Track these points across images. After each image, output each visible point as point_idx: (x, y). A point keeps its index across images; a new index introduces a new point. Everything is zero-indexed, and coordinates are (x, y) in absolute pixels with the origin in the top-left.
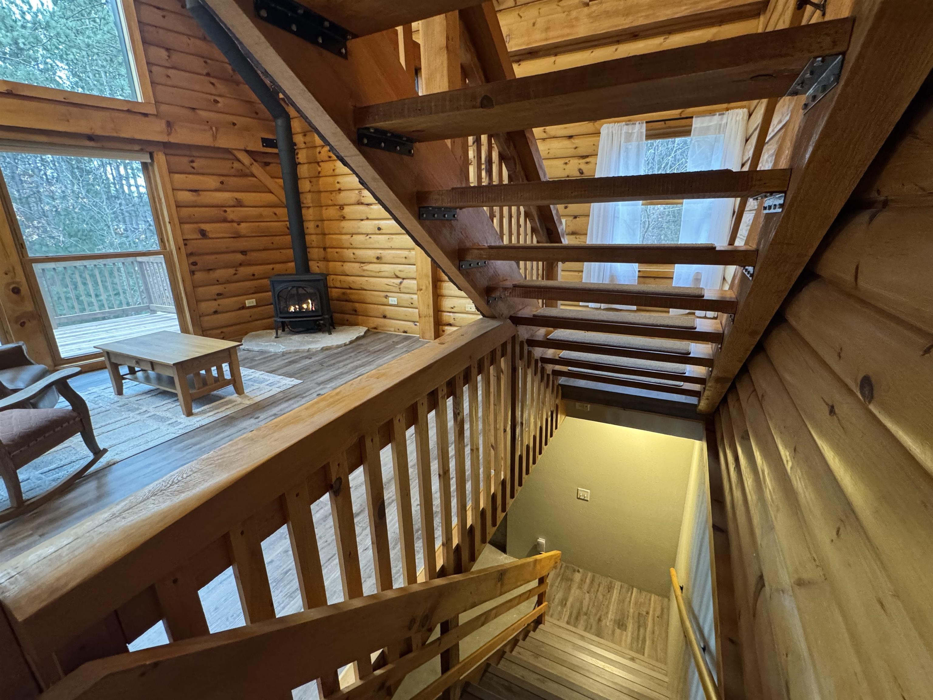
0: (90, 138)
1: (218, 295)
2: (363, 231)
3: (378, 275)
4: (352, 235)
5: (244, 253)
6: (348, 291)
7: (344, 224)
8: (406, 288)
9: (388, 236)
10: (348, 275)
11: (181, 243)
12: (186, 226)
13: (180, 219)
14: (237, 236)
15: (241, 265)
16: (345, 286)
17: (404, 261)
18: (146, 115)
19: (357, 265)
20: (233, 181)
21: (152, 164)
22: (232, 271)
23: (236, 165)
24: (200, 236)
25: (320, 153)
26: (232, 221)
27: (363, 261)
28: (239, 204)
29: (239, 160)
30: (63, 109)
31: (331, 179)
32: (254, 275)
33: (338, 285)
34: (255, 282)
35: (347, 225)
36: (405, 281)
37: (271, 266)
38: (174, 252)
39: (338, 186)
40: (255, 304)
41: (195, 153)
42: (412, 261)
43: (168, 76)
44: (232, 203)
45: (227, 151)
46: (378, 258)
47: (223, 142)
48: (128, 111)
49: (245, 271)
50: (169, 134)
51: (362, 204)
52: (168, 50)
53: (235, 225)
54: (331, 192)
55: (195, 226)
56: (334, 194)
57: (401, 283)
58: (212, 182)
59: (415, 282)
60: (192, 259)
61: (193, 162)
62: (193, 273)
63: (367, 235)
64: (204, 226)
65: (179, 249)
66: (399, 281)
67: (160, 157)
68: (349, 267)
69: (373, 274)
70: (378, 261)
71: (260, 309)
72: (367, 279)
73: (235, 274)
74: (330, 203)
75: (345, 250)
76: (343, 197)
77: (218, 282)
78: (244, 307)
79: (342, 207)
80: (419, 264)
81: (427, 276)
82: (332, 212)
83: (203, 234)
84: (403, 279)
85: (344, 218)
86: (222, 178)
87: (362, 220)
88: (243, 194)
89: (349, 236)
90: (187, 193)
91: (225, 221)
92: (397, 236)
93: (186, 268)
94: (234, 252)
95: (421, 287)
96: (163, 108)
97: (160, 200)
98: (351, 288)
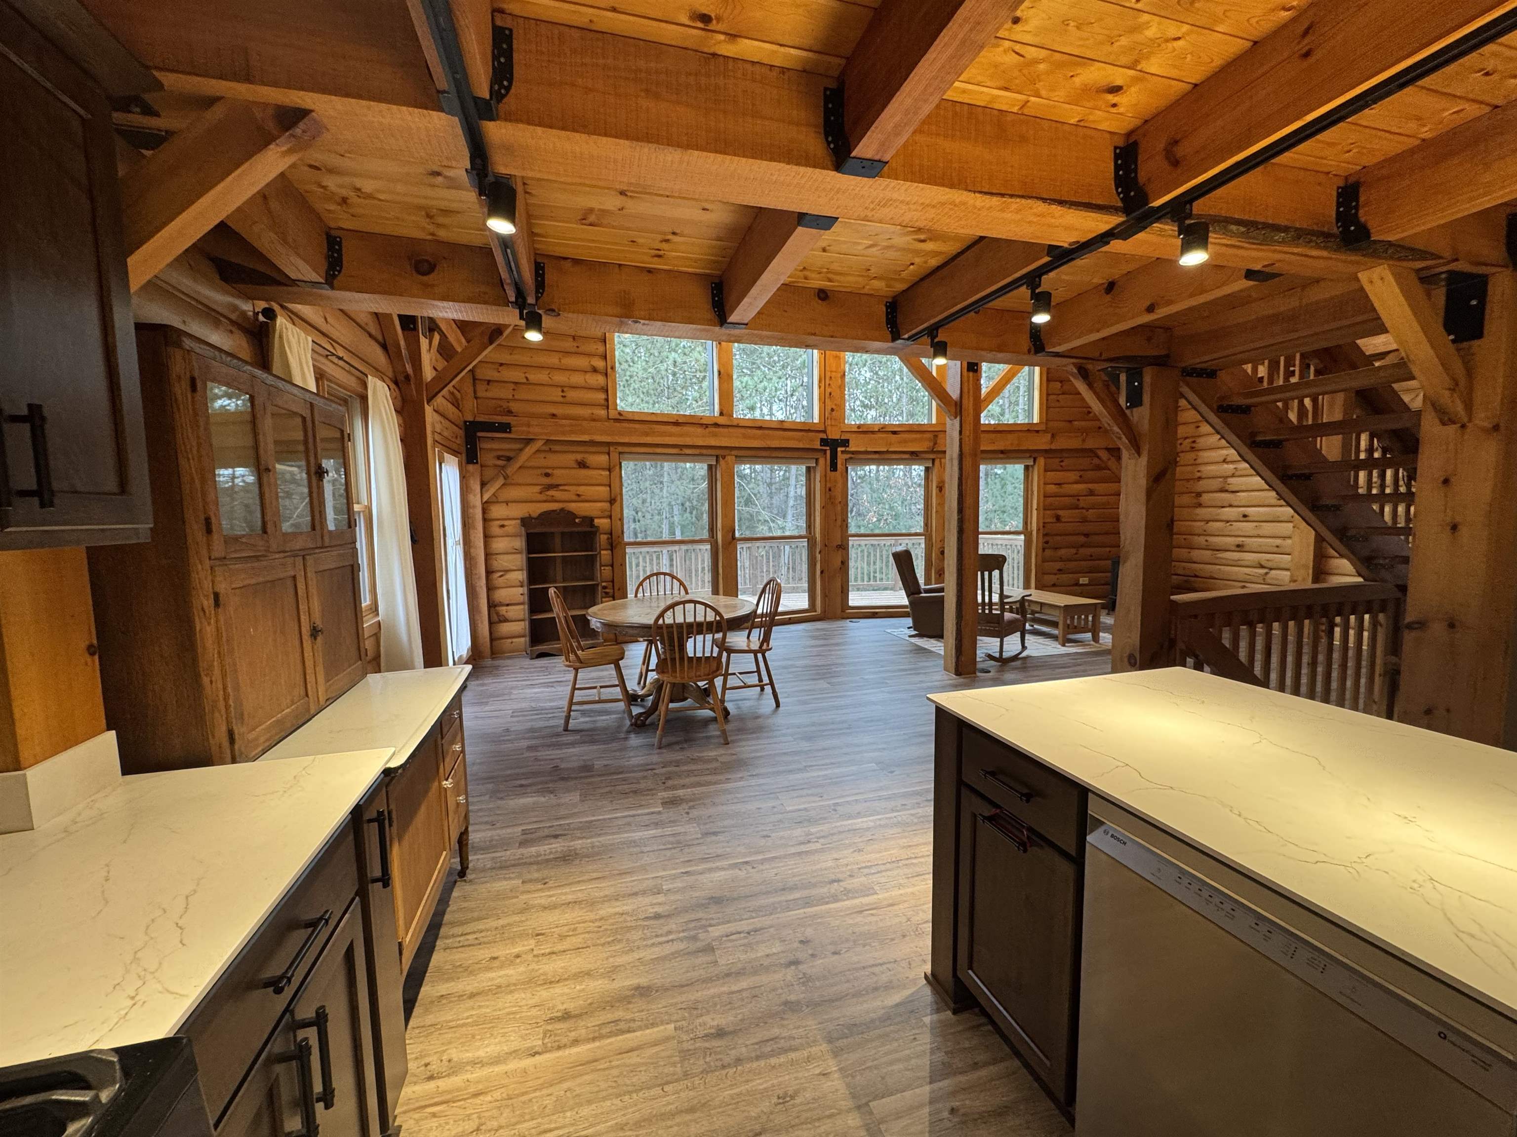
0: (1002, 452)
1: (1060, 570)
2: (1224, 518)
3: (1235, 563)
4: (1207, 522)
5: (1087, 535)
6: (1193, 579)
7: (1199, 511)
8: (1273, 579)
9: (1255, 524)
10: (1195, 563)
11: (1041, 525)
12: (1048, 512)
13: (1044, 506)
14: (1084, 520)
15: (1082, 546)
16: (1188, 573)
17: (1275, 550)
18: (1037, 432)
19: (1209, 553)
20: (1090, 474)
21: (1033, 466)
22: (1073, 551)
23: (1096, 461)
24: (1054, 520)
25: (1181, 444)
26: (1083, 508)
27: (1218, 548)
28: (1091, 493)
29: (1098, 457)
30: (993, 436)
31: (1189, 468)
32: (1091, 556)
33: (1180, 572)
34: (1090, 562)
35: (1202, 512)
36: (1273, 572)
37: (1108, 549)
38: (1034, 533)
39: (1199, 474)
40: (1087, 582)
41: (1065, 455)
42: (1288, 550)
43: (1058, 401)
44: (1085, 493)
45: (1091, 450)
46: (1238, 546)
47: (1090, 444)
48: (1028, 430)
49: (1084, 551)
50: (1052, 443)
51: (1227, 491)
52: (1061, 382)
53: (1084, 511)
54: (1188, 480)
55: (1053, 512)
56: (1191, 482)
57: (1266, 574)
58: (1073, 476)
59: (1288, 573)
60: (1047, 538)
61: (1062, 461)
62: (1044, 550)
63: (1228, 522)
64: (1060, 513)
65: (1038, 530)
66: (1265, 571)
67: (1041, 461)
68: (1196, 554)
69: (1231, 563)
70: (1238, 549)
71: (1090, 587)
72: (1218, 567)
73: (1076, 554)
74: (1185, 490)
75: (1196, 537)
76: (1202, 485)
77: (1061, 560)
78: (1077, 584)
79: (1199, 495)
80: (1296, 553)
81: (1305, 566)
82: (1186, 499)
83: (1058, 518)
84: (1271, 569)
85: (1200, 505)
86: (1081, 473)
87: (1223, 507)
88: (1096, 485)
89: (1202, 523)
90: (1053, 486)
91: (1077, 508)
92: (1268, 524)
93: (1040, 545)
94: (1078, 534)
95: (1295, 578)
96: (1051, 424)
97: (1032, 492)
98: (1196, 576)
